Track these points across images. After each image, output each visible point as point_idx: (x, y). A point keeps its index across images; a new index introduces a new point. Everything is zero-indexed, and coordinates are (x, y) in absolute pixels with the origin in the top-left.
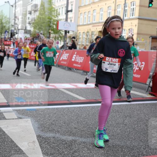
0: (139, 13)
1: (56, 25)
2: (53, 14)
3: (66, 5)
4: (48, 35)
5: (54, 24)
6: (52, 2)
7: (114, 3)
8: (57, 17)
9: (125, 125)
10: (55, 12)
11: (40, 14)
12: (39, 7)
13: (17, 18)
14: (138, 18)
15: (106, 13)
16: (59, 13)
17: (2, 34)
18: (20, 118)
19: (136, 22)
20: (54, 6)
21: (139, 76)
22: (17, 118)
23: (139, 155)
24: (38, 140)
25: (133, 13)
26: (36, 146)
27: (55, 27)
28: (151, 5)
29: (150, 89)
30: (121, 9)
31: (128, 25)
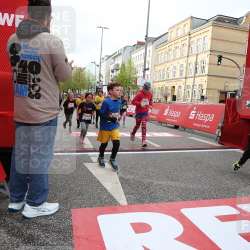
0: (209, 70)
2: (132, 72)
3: (143, 64)
4: (128, 91)
5: (133, 81)
6: (131, 61)
7: (186, 61)
8: (136, 74)
10: (134, 70)
11: (121, 72)
12: (120, 66)
13: (102, 76)
14: (208, 75)
15: (179, 70)
16: (138, 71)
17: (89, 90)
19: (207, 77)
20: (133, 66)
21: (209, 127)
23: (210, 197)
25: (203, 70)
27: (133, 83)
28: (219, 63)
29: (219, 138)
30: (192, 67)
31: (198, 81)
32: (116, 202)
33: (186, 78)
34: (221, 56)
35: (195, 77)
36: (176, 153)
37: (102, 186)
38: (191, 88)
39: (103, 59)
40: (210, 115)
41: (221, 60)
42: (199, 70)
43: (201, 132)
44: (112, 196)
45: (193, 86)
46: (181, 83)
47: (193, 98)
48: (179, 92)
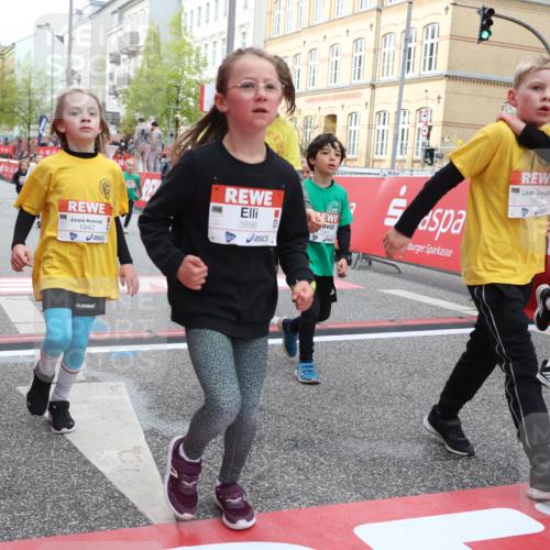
0: (450, 59)
1: (195, 97)
2: (187, 63)
3: (225, 36)
4: (173, 130)
5: (189, 95)
6: (183, 24)
7: (374, 28)
8: (200, 71)
9: (409, 397)
10: (193, 57)
11: (147, 62)
12: (142, 42)
13: (76, 75)
14: (446, 76)
15: (350, 59)
16: (205, 58)
17: (32, 126)
18: (94, 379)
19: (440, 87)
20: (188, 40)
21: (448, 253)
22: (83, 378)
23: (451, 484)
24: (148, 443)
25: (431, 59)
26: (145, 462)
27: (191, 104)
28: (485, 35)
30: (394, 48)
31: (414, 96)
32: (137, 513)
33: (373, 87)
34: (491, 12)
35: (402, 82)
36: (339, 342)
37: (87, 462)
38: (392, 121)
39: (80, 13)
40: (452, 212)
41: (490, 23)
42: (418, 58)
43: (423, 271)
44: (123, 496)
45: (398, 113)
46: (358, 104)
47: (398, 157)
48: (351, 135)
